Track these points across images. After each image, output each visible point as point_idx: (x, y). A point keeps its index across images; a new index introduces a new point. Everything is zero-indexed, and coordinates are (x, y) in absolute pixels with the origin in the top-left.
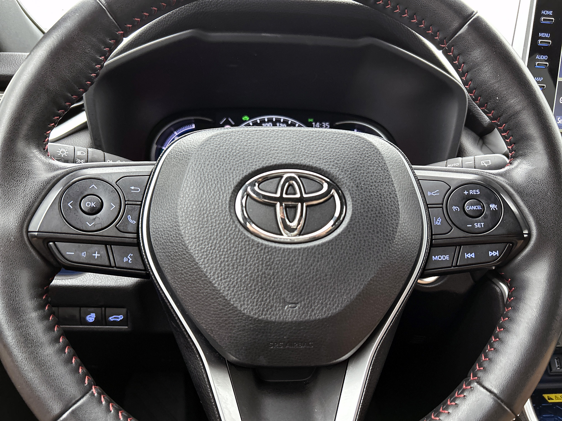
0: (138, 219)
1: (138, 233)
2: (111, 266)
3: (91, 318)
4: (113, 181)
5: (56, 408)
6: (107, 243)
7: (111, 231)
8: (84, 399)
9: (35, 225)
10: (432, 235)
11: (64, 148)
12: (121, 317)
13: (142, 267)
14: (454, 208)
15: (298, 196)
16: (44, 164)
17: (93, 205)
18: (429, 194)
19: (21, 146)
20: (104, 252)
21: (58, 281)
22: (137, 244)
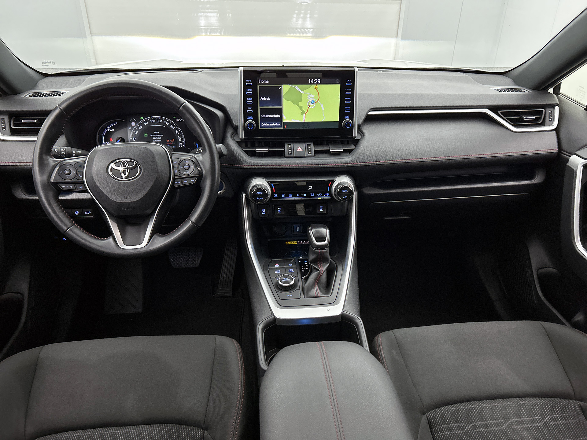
0: (83, 176)
1: (83, 180)
2: (76, 190)
3: (77, 213)
4: (73, 164)
5: (66, 229)
6: (74, 183)
7: (74, 180)
8: (72, 227)
9: (52, 179)
10: (174, 176)
11: (56, 148)
12: (90, 213)
13: (86, 190)
14: (181, 167)
15: (126, 167)
16: (52, 160)
17: (68, 172)
18: (174, 163)
19: (44, 157)
20: (74, 186)
21: (61, 198)
22: (83, 183)
